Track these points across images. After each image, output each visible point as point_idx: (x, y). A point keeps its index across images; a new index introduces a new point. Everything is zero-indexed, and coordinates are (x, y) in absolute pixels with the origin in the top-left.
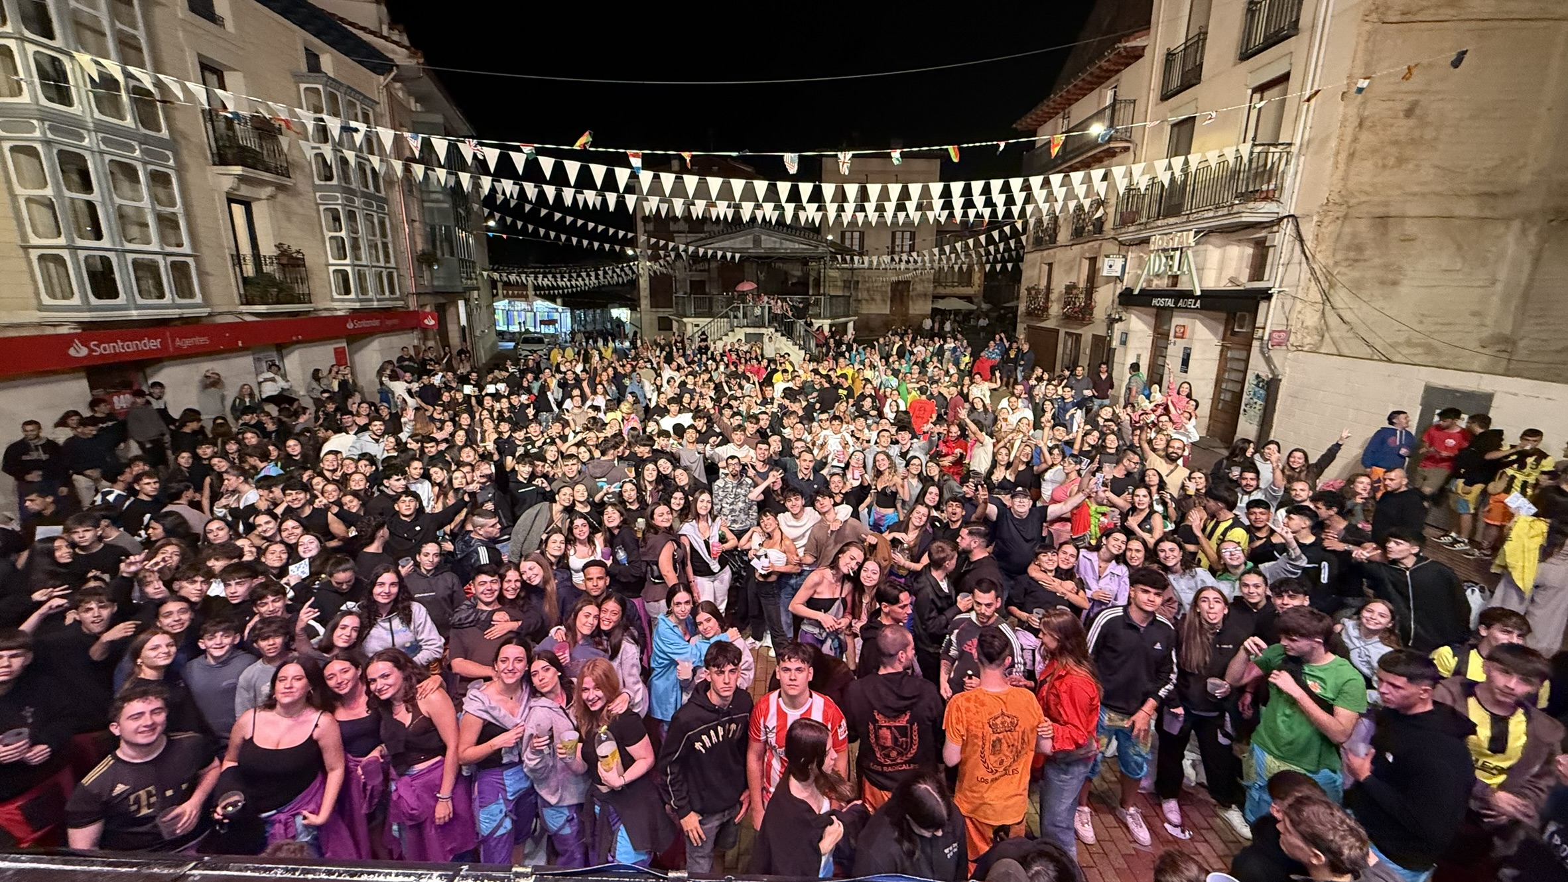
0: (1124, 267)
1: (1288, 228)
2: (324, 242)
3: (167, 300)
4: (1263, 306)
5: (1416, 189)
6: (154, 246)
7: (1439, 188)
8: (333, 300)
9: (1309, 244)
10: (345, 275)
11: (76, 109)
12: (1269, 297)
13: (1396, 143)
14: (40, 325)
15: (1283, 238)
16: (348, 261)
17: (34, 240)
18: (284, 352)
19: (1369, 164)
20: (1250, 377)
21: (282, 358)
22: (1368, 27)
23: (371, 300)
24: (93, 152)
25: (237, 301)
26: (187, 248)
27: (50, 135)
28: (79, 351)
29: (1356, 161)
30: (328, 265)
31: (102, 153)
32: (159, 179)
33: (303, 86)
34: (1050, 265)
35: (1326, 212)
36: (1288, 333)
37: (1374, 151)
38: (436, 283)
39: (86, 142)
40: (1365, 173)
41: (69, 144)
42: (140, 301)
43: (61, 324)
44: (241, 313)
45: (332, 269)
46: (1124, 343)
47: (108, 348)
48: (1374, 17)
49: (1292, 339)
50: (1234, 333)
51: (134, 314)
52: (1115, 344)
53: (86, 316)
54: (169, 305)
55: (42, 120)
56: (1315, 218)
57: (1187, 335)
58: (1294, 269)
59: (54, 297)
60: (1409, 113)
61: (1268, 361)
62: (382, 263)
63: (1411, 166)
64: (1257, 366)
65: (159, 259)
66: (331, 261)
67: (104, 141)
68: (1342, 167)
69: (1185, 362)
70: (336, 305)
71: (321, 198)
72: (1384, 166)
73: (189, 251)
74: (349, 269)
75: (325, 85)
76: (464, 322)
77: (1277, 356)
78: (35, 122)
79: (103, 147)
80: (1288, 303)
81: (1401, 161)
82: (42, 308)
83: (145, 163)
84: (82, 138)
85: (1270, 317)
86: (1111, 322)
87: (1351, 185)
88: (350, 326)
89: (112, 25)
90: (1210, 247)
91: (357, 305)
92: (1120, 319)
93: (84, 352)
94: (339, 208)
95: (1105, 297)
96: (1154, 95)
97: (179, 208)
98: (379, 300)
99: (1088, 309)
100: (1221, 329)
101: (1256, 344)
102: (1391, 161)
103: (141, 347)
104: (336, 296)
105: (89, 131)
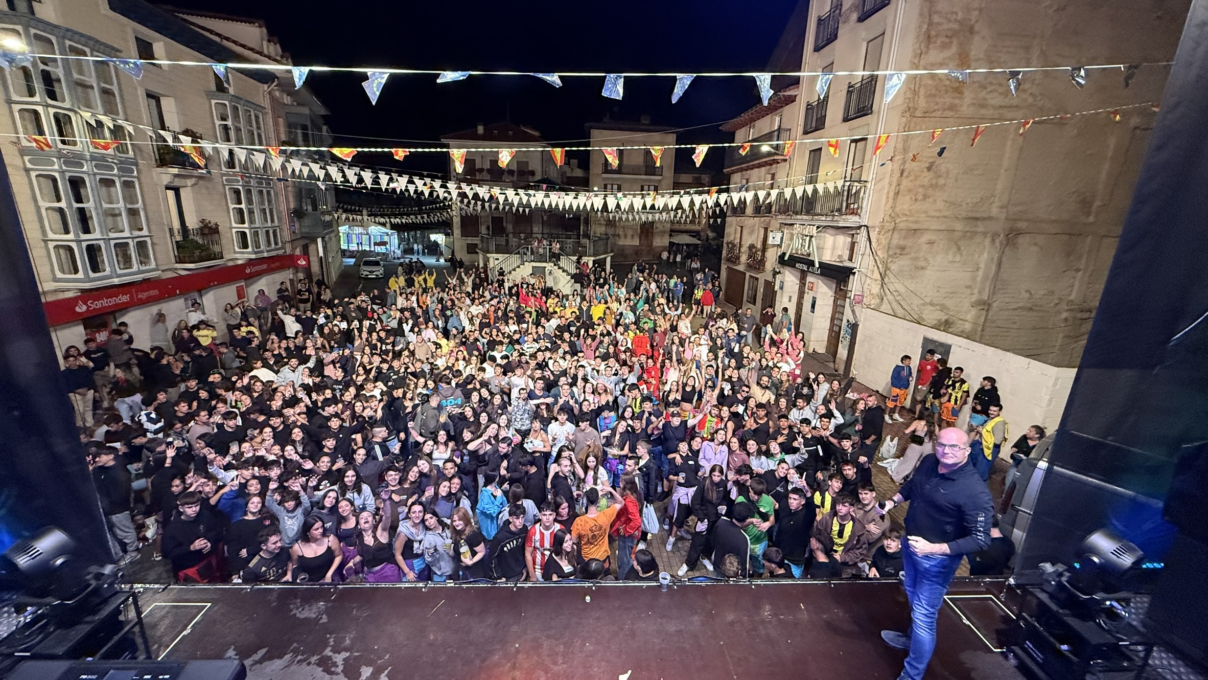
0: (782, 238)
1: (863, 231)
2: (229, 212)
3: (135, 268)
4: (851, 277)
5: (934, 214)
6: (127, 234)
7: (947, 213)
8: (235, 252)
9: (873, 244)
10: (243, 235)
11: (79, 147)
12: (854, 273)
13: (923, 186)
14: (55, 291)
15: (862, 237)
16: (246, 225)
17: (51, 235)
18: (203, 292)
19: (908, 198)
20: (845, 321)
21: (201, 296)
22: (904, 119)
23: (262, 252)
24: (89, 175)
25: (173, 261)
26: (145, 232)
27: (64, 168)
28: (81, 308)
29: (900, 196)
30: (231, 228)
31: (95, 174)
32: (127, 185)
33: (213, 102)
34: (742, 227)
35: (883, 227)
36: (863, 296)
37: (910, 191)
38: (303, 230)
39: (85, 169)
40: (905, 203)
41: (74, 172)
42: (119, 272)
43: (69, 290)
44: (176, 269)
45: (234, 230)
46: (781, 288)
47: (98, 304)
48: (908, 114)
49: (865, 299)
50: (841, 290)
51: (116, 281)
52: (777, 288)
53: (87, 286)
54: (136, 272)
55: (59, 158)
56: (877, 229)
57: (814, 289)
58: (866, 257)
59: (64, 273)
60: (929, 169)
61: (853, 311)
62: (269, 224)
63: (931, 200)
64: (848, 315)
65: (130, 241)
66: (234, 225)
67: (96, 166)
68: (891, 201)
69: (813, 306)
70: (238, 256)
71: (227, 180)
72: (916, 200)
73: (147, 234)
74: (247, 231)
75: (230, 102)
76: (321, 254)
77: (857, 309)
78: (55, 160)
79: (95, 170)
80: (863, 278)
81: (925, 197)
82: (56, 280)
83: (119, 177)
84: (82, 166)
85: (855, 285)
86: (775, 273)
87: (897, 210)
88: (248, 271)
89: (98, 84)
90: (827, 235)
91: (253, 256)
92: (779, 272)
93: (84, 308)
94: (241, 188)
95: (772, 257)
96: (800, 129)
97: (140, 205)
98: (268, 251)
99: (762, 262)
100: (834, 286)
101: (848, 300)
102: (920, 197)
103: (118, 301)
104: (237, 249)
105: (87, 161)
